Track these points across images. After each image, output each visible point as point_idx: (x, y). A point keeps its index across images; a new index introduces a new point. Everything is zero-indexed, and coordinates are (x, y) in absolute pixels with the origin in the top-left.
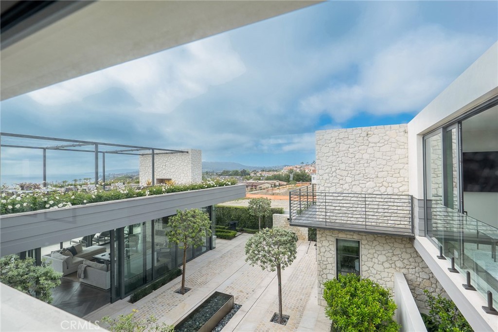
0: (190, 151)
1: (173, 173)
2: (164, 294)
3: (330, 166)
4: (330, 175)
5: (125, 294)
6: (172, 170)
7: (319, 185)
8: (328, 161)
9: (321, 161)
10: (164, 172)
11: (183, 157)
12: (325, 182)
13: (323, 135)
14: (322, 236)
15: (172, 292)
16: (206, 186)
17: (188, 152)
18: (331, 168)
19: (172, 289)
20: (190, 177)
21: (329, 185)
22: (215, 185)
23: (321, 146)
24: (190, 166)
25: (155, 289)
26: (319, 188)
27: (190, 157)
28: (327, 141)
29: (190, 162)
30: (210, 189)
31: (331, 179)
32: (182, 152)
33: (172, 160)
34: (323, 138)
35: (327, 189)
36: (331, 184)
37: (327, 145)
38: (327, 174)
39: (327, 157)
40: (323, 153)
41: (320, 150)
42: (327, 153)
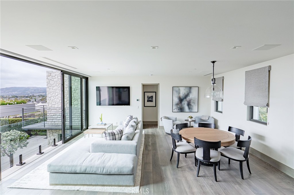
8: (54, 89)
9: (50, 89)
12: (52, 102)
14: (50, 134)
18: (55, 93)
26: (49, 105)
28: (53, 77)
31: (55, 100)
34: (51, 75)
35: (53, 106)
36: (55, 102)
37: (53, 79)
38: (53, 97)
39: (53, 87)
40: (51, 84)
41: (49, 82)
42: (53, 84)
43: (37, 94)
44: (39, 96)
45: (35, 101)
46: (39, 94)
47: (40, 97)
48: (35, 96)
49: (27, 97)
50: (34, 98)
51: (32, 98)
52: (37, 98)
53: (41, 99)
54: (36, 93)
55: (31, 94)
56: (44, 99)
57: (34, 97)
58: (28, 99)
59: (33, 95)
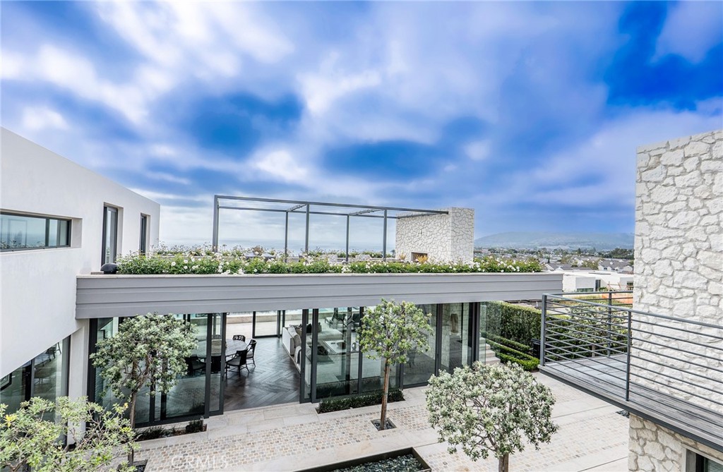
0: (450, 211)
1: (430, 246)
2: (358, 418)
3: (676, 241)
4: (677, 265)
5: (317, 398)
6: (429, 241)
7: (641, 288)
8: (672, 224)
9: (651, 225)
10: (420, 242)
11: (442, 221)
12: (661, 283)
13: (660, 156)
14: (644, 428)
15: (369, 421)
16: (455, 269)
17: (447, 213)
18: (680, 244)
19: (372, 416)
20: (449, 253)
21: (672, 292)
22: (479, 269)
23: (651, 185)
24: (449, 234)
25: (354, 407)
26: (642, 296)
27: (450, 220)
28: (672, 171)
29: (450, 228)
30: (466, 274)
31: (679, 276)
32: (441, 213)
33: (430, 226)
34: (659, 163)
35: (665, 303)
36: (679, 289)
37: (669, 181)
38: (666, 262)
39: (669, 216)
40: (657, 203)
41: (649, 196)
42: (668, 203)
43: (551, 247)
44: (557, 252)
45: (549, 262)
46: (556, 247)
47: (557, 254)
48: (548, 250)
49: (532, 253)
50: (547, 255)
51: (542, 257)
52: (551, 256)
53: (560, 259)
54: (550, 245)
55: (540, 247)
56: (566, 259)
57: (547, 253)
58: (535, 256)
59: (544, 249)
